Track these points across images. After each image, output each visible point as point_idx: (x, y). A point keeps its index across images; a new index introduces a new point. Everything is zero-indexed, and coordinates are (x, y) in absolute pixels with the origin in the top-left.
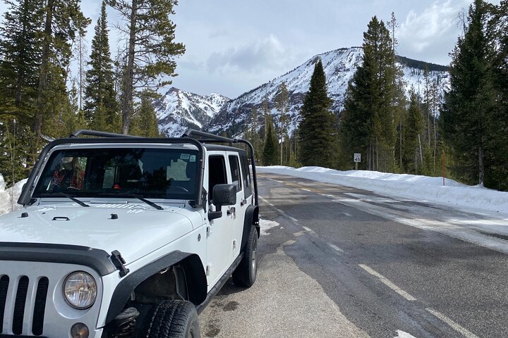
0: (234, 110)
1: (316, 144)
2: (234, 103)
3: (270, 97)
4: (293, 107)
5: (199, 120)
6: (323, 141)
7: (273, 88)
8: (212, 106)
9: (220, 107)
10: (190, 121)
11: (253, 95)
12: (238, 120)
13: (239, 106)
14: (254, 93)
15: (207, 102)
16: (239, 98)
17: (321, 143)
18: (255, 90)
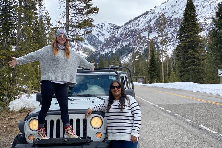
0: (121, 35)
1: (190, 62)
2: (121, 29)
3: (152, 23)
4: (172, 30)
5: (92, 45)
6: (196, 60)
7: (154, 15)
8: (103, 32)
9: (110, 33)
10: (85, 46)
11: (137, 21)
12: (125, 44)
13: (125, 31)
14: (138, 20)
15: (98, 29)
16: (125, 25)
17: (194, 62)
18: (138, 17)
